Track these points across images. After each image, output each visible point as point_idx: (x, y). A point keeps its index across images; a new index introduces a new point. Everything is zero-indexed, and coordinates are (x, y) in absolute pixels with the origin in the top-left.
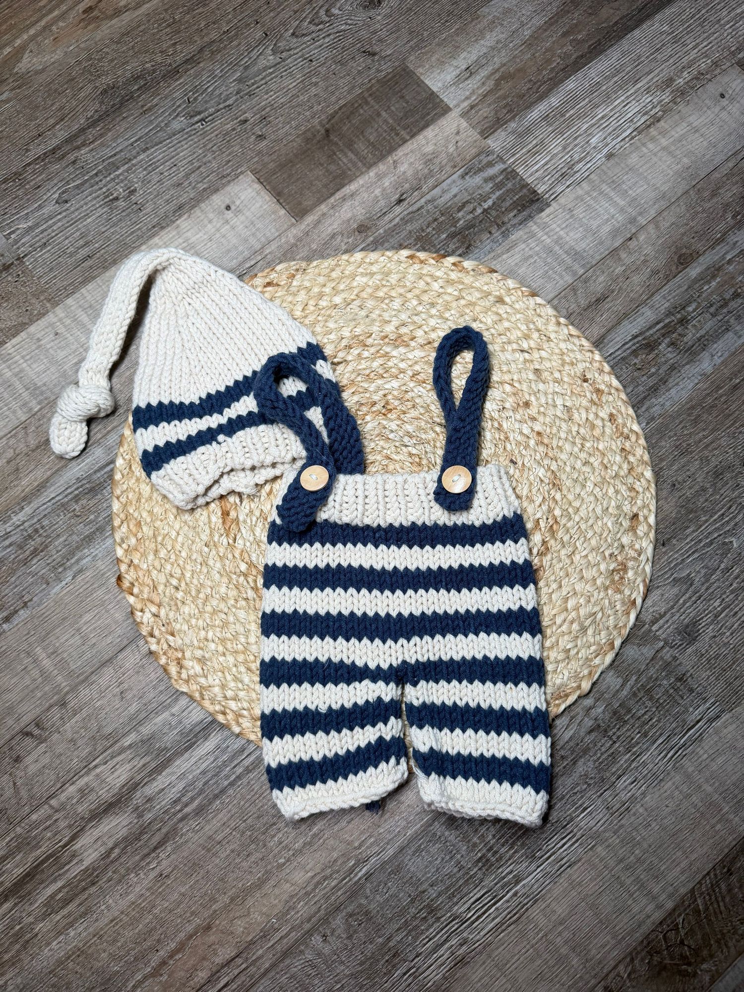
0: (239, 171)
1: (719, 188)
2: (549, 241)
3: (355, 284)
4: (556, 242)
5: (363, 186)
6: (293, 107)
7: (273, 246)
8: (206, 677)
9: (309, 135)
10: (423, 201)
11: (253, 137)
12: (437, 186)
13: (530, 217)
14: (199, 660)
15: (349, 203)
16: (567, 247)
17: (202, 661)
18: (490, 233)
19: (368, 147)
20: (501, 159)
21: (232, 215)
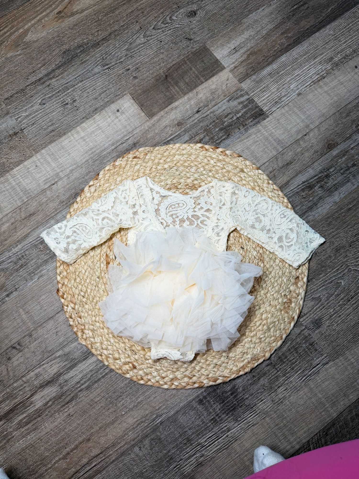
0: (124, 93)
1: (350, 112)
2: (267, 134)
3: (175, 159)
4: (270, 135)
5: (181, 103)
6: (151, 64)
7: (138, 130)
8: (94, 338)
9: (158, 77)
10: (209, 112)
11: (132, 77)
12: (216, 105)
13: (259, 122)
14: (92, 330)
15: (174, 112)
16: (275, 138)
17: (93, 331)
18: (239, 129)
19: (185, 85)
20: (247, 93)
21: (119, 114)
